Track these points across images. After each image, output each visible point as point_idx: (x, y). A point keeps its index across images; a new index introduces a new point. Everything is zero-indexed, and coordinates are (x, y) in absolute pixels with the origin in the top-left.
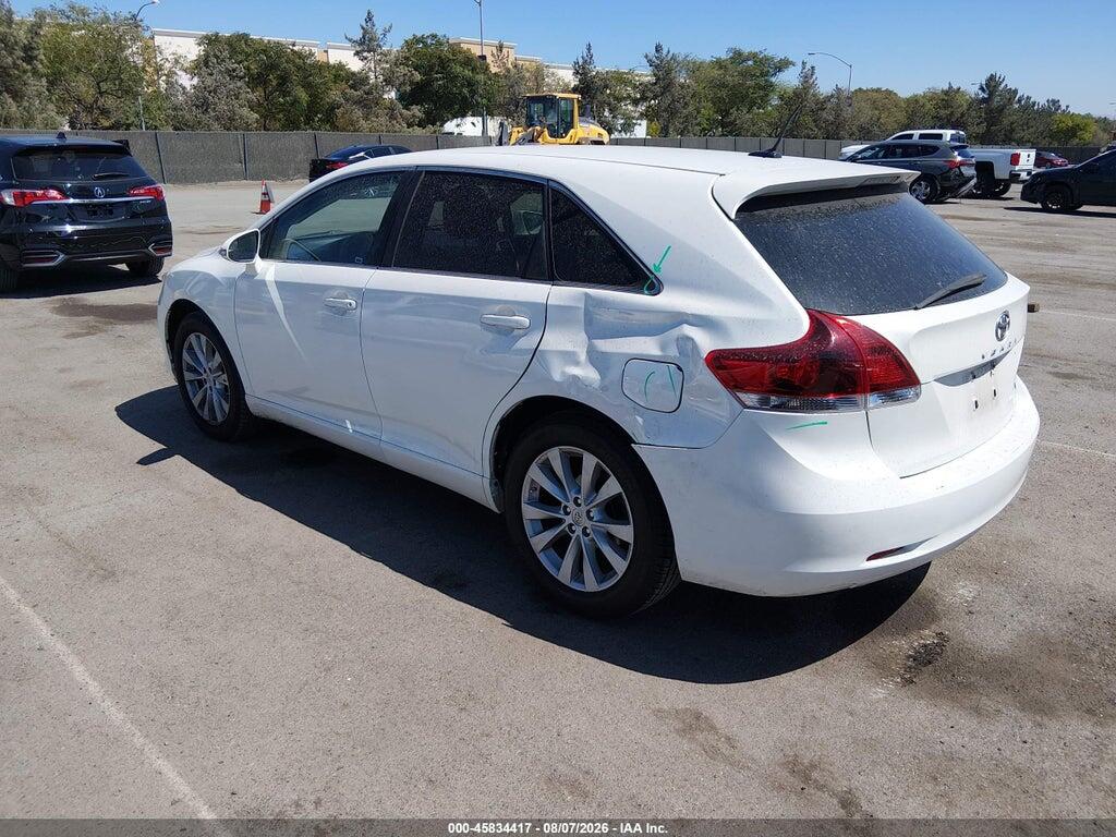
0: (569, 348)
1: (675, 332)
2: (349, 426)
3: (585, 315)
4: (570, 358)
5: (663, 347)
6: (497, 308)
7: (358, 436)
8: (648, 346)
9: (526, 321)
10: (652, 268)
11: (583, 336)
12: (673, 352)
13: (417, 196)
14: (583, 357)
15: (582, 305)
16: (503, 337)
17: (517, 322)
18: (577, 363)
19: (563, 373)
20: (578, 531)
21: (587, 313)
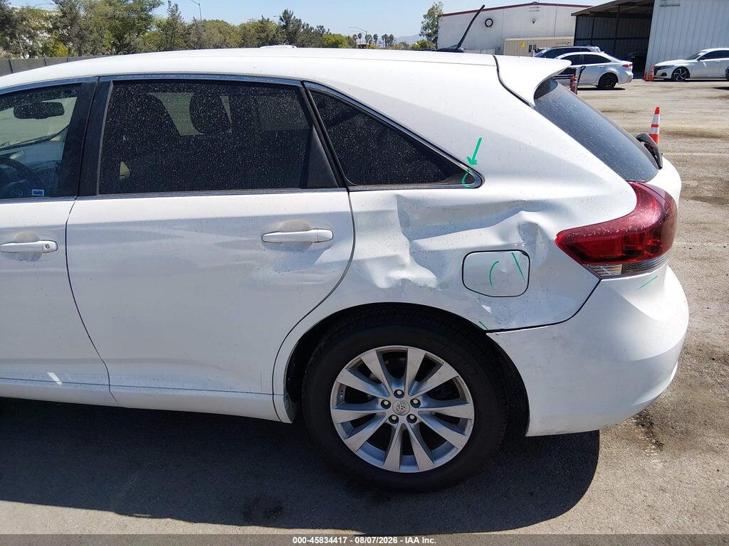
0: (390, 252)
1: (514, 220)
2: (55, 378)
3: (400, 216)
4: (393, 262)
5: (503, 236)
6: (281, 225)
7: (71, 387)
8: (486, 237)
9: (328, 233)
10: (467, 162)
11: (403, 239)
12: (516, 239)
13: (111, 111)
14: (407, 259)
15: (395, 208)
16: (298, 254)
17: (317, 235)
18: (403, 266)
19: (389, 279)
20: (403, 420)
21: (402, 214)
